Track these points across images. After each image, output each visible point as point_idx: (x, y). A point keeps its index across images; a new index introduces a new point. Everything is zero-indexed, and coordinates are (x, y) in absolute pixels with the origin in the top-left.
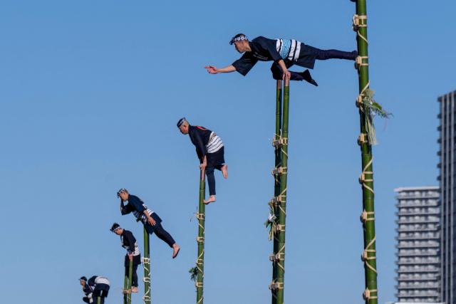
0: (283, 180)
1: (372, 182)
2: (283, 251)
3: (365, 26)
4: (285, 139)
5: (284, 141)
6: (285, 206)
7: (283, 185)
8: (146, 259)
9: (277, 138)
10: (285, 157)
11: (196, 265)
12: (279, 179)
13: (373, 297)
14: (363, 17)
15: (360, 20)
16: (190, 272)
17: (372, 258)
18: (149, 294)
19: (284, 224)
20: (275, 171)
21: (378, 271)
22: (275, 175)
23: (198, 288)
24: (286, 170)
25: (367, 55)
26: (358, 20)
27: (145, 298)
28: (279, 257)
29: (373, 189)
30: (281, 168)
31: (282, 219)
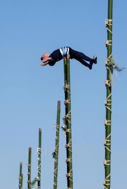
0: (69, 107)
1: (111, 105)
2: (71, 142)
3: (111, 25)
4: (69, 85)
5: (68, 86)
6: (71, 120)
7: (69, 109)
8: (40, 148)
9: (65, 85)
10: (69, 95)
11: (55, 151)
12: (67, 106)
13: (108, 164)
14: (110, 20)
15: (109, 22)
16: (52, 154)
17: (108, 144)
18: (40, 167)
19: (71, 128)
20: (65, 102)
21: (111, 151)
22: (65, 104)
23: (55, 162)
24: (70, 101)
25: (111, 40)
26: (107, 22)
27: (39, 168)
28: (69, 146)
29: (111, 109)
30: (67, 100)
31: (69, 127)
